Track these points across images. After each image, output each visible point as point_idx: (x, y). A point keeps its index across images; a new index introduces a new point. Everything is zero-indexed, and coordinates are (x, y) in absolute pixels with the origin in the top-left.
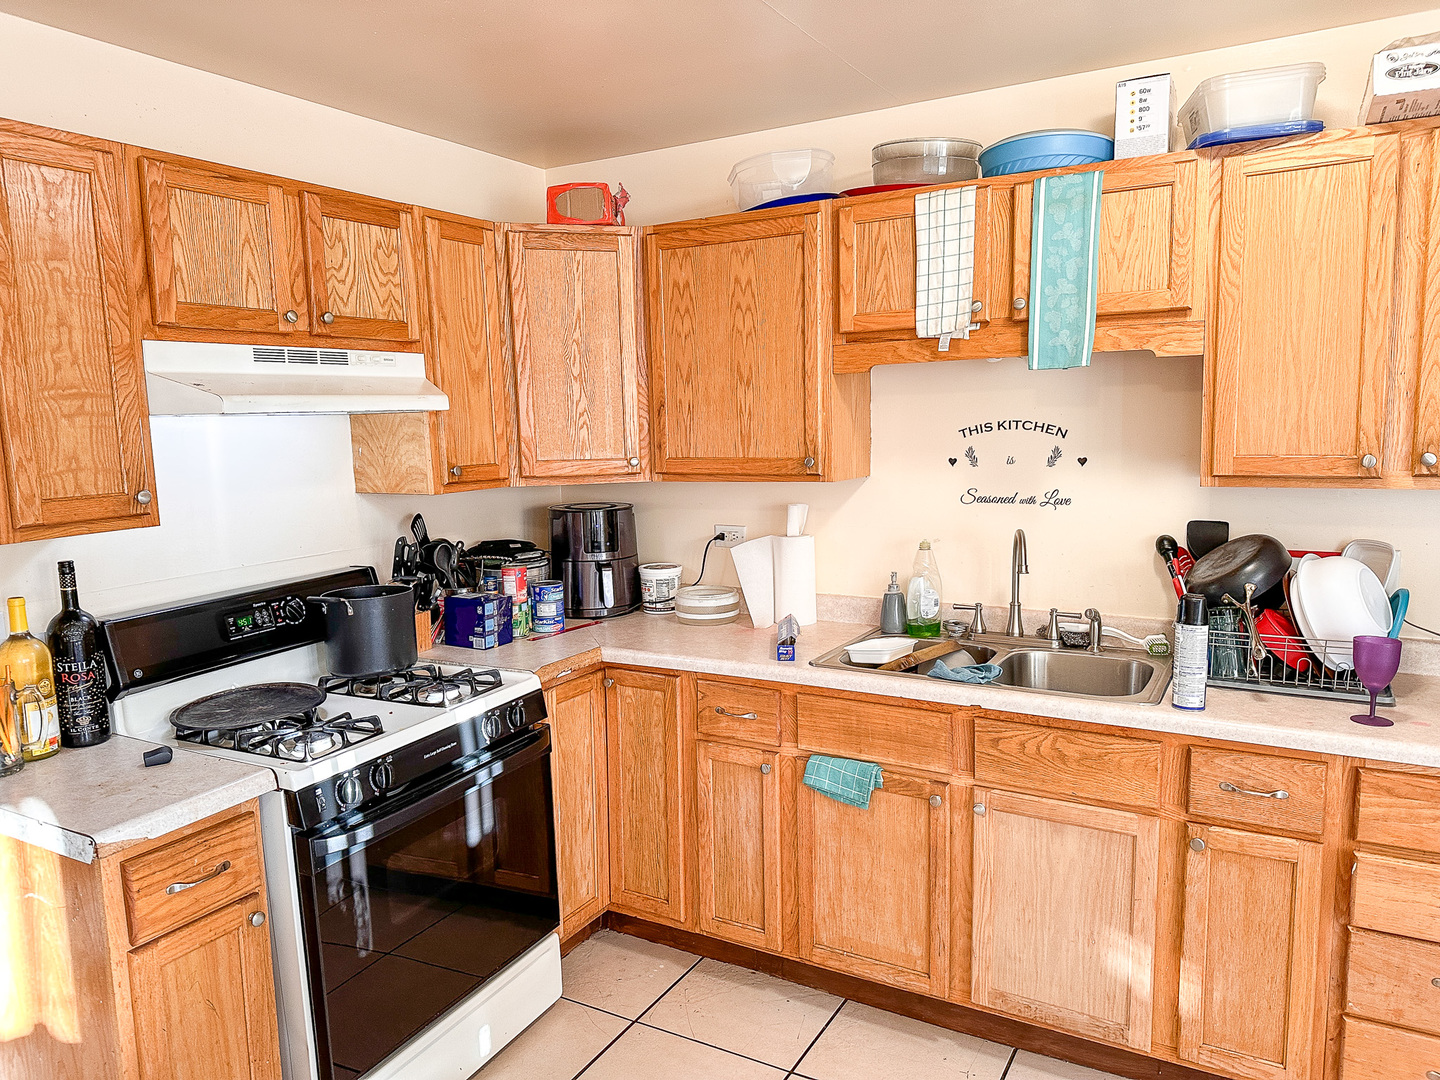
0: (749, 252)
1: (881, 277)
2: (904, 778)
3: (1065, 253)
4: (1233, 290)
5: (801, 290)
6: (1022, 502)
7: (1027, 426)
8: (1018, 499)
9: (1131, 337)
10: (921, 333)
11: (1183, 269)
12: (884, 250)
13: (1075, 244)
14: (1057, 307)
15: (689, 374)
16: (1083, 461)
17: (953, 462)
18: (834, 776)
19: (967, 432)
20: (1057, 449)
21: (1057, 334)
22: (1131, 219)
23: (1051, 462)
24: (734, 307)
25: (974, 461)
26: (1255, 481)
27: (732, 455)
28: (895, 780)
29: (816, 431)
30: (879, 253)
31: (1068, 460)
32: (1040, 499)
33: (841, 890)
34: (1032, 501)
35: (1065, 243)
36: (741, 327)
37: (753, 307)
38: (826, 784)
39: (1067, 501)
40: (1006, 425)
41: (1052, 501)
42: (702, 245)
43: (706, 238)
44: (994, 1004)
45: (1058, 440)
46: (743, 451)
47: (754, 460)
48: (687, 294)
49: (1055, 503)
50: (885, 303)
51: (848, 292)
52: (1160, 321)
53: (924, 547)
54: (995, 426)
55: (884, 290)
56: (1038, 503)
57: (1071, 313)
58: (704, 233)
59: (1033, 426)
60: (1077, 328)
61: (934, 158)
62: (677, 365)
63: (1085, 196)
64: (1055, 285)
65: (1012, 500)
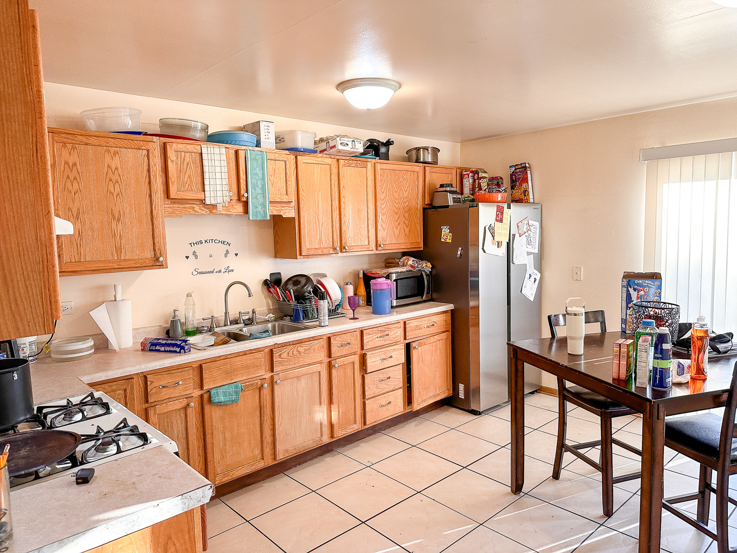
0: (116, 153)
1: (187, 176)
2: (250, 383)
3: (257, 178)
4: (303, 198)
5: (148, 177)
6: (216, 272)
7: (216, 241)
8: (215, 271)
9: (276, 210)
10: (208, 202)
11: (290, 189)
12: (188, 164)
13: (260, 176)
14: (256, 198)
15: (78, 214)
16: (236, 255)
17: (187, 257)
18: (225, 394)
19: (192, 244)
20: (227, 250)
21: (257, 207)
22: (274, 170)
23: (226, 255)
24: (108, 180)
25: (196, 257)
26: (314, 256)
27: (110, 258)
28: (247, 385)
29: (161, 244)
30: (185, 165)
31: (231, 254)
32: (223, 270)
33: (225, 445)
34: (220, 271)
35: (256, 174)
36: (112, 191)
37: (119, 181)
38: (222, 399)
39: (232, 270)
40: (208, 241)
41: (227, 271)
42: (86, 144)
43: (88, 141)
44: (284, 455)
45: (226, 247)
46: (118, 256)
47: (125, 260)
48: (75, 169)
49: (229, 271)
50: (189, 187)
51: (173, 181)
52: (283, 205)
53: (189, 295)
54: (204, 242)
55: (189, 182)
56: (222, 272)
57: (261, 200)
58: (88, 139)
59: (218, 241)
60: (264, 206)
61: (195, 128)
62: (69, 209)
63: (262, 159)
64: (255, 190)
65: (213, 272)
